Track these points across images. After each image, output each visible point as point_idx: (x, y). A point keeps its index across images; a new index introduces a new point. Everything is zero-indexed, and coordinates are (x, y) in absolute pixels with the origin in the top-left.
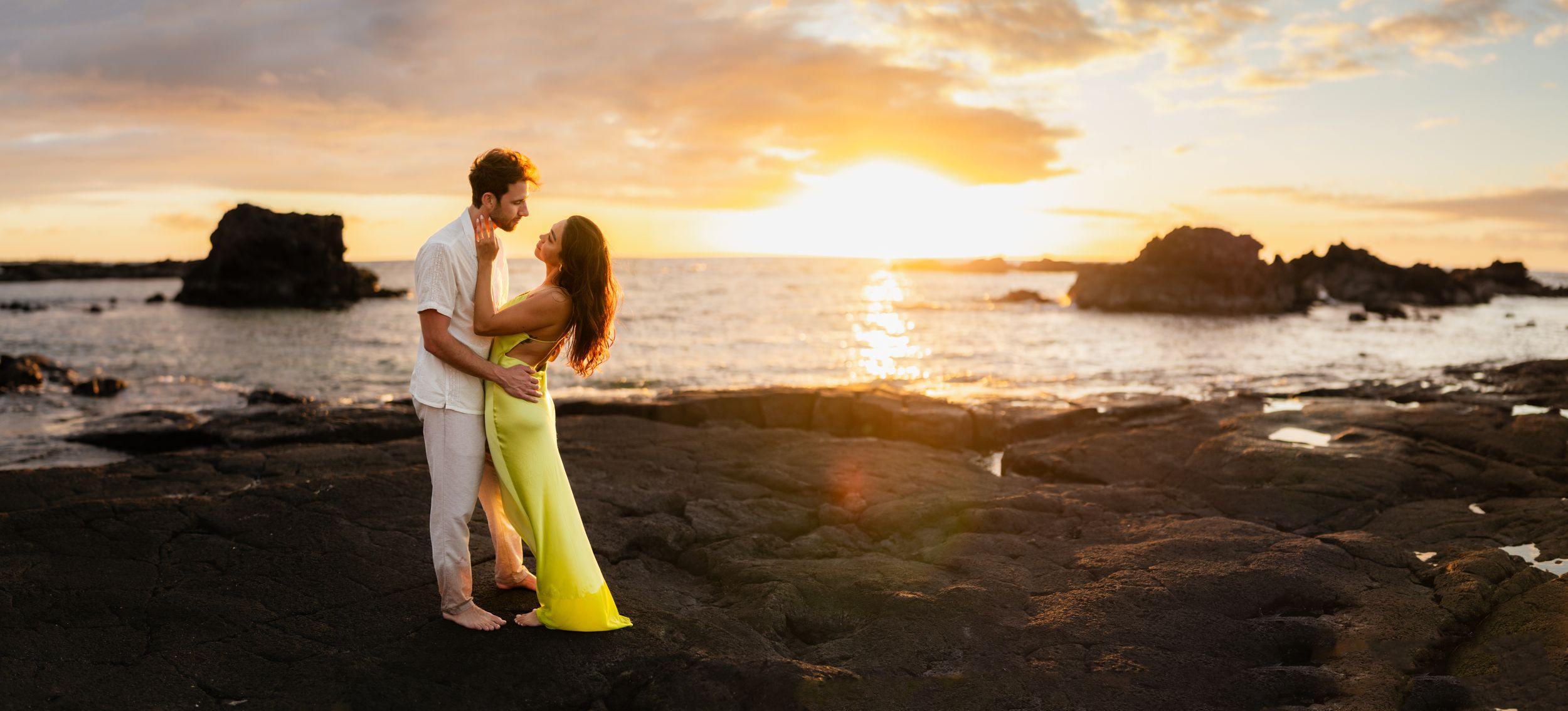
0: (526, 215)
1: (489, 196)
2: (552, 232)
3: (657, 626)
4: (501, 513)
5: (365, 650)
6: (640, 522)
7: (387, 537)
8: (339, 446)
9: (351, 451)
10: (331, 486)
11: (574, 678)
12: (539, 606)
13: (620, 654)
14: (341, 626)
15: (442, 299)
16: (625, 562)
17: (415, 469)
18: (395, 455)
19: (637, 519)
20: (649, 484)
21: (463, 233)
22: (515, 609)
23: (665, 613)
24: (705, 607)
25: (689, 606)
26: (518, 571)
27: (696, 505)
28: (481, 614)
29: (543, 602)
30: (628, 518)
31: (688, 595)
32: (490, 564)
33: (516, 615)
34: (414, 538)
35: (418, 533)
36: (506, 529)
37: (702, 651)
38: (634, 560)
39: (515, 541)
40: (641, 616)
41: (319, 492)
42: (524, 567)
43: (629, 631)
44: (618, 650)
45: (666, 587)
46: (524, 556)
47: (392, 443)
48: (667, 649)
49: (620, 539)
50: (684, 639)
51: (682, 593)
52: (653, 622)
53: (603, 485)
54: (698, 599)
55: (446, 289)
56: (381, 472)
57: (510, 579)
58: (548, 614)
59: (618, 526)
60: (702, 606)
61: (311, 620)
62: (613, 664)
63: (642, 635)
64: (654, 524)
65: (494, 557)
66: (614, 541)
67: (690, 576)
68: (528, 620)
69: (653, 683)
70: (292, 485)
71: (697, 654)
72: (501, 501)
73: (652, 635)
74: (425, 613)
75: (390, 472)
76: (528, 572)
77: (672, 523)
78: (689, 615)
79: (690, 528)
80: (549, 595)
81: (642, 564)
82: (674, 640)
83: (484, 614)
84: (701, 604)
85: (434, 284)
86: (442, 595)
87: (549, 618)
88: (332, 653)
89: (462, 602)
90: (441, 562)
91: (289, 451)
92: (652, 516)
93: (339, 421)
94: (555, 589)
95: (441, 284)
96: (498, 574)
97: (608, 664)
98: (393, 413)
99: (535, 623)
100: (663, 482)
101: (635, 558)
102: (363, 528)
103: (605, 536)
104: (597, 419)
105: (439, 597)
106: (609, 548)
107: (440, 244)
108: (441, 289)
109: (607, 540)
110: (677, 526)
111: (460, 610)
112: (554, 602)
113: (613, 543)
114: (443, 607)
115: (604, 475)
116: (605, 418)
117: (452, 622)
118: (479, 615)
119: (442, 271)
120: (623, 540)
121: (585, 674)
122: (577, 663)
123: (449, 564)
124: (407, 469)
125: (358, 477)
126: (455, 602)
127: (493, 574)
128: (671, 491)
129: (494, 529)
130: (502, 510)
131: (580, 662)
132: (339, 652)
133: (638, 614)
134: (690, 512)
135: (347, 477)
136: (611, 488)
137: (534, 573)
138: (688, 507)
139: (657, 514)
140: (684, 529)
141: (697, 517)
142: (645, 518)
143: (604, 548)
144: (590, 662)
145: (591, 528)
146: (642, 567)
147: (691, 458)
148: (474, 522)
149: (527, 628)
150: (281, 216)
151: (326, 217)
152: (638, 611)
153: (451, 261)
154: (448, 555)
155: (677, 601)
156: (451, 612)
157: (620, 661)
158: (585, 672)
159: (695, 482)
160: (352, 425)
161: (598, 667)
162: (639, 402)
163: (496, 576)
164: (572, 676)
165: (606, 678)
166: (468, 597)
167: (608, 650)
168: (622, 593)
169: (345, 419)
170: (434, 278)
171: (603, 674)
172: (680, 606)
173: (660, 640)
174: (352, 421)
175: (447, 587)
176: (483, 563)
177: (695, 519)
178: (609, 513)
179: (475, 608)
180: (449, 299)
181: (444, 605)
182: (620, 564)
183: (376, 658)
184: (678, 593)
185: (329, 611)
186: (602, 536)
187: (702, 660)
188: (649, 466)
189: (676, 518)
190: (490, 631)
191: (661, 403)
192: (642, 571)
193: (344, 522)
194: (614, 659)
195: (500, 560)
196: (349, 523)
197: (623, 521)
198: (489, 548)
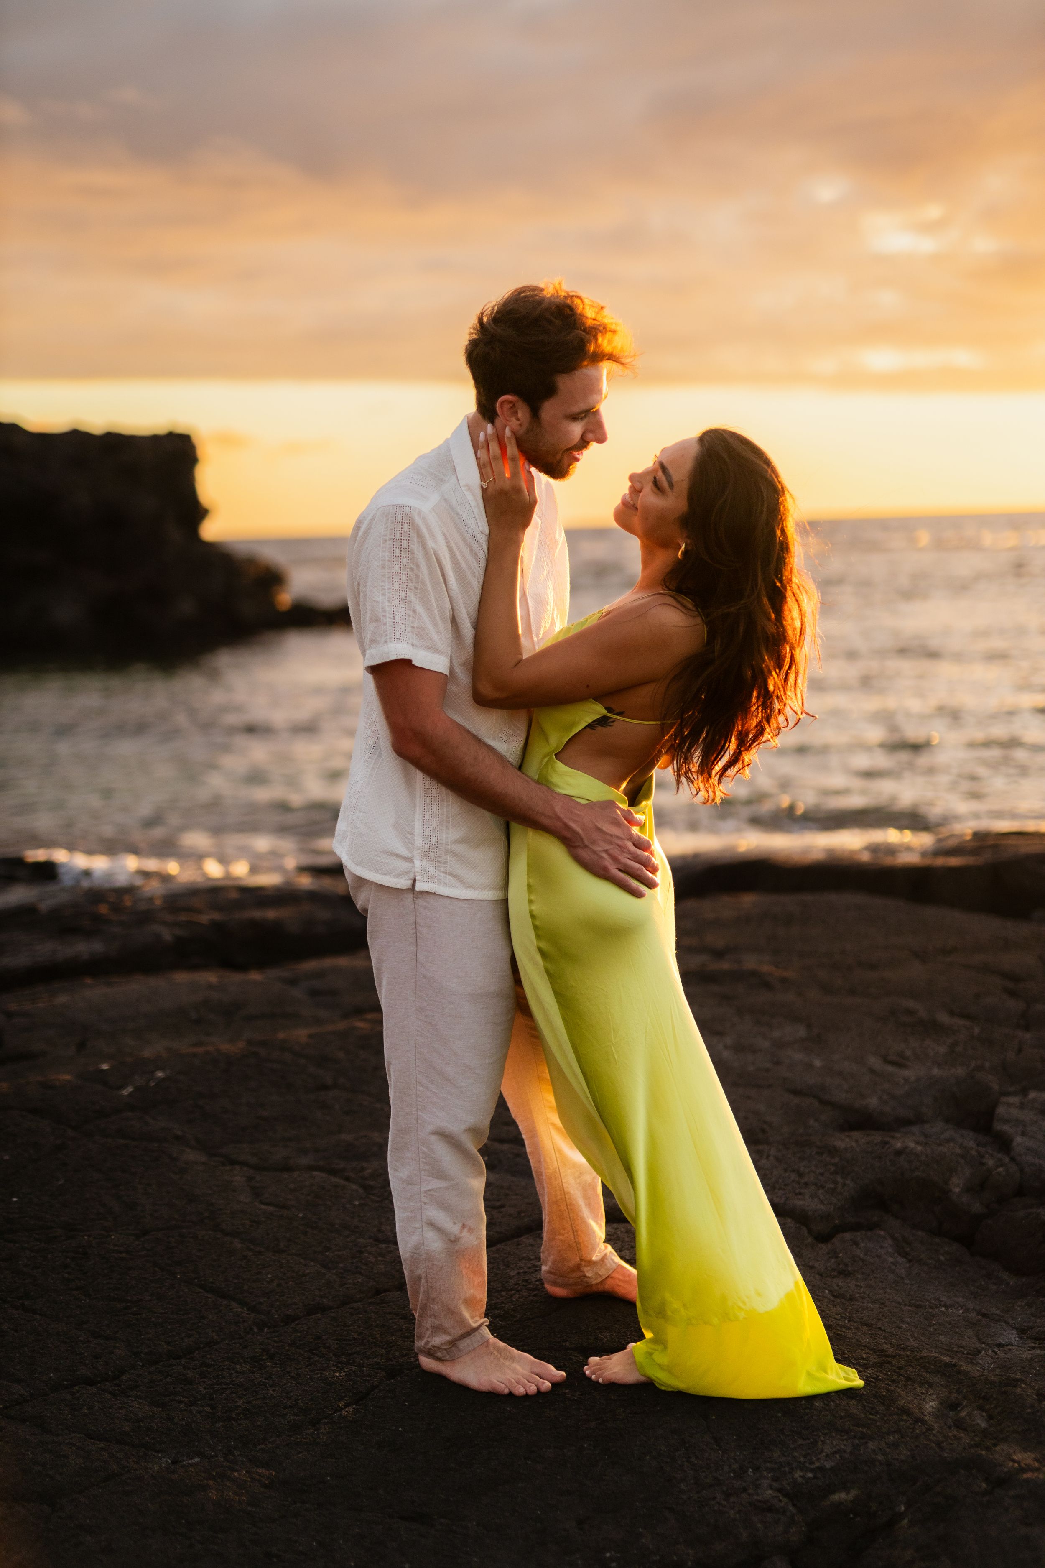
0: (601, 439)
1: (511, 402)
2: (663, 467)
3: (919, 1390)
4: (554, 1125)
5: (237, 1453)
6: (886, 1143)
7: (292, 1186)
8: (182, 977)
9: (210, 987)
10: (160, 1074)
11: (719, 1503)
12: (641, 1337)
13: (828, 1450)
14: (180, 1402)
15: (421, 633)
16: (847, 1236)
17: (360, 1024)
18: (314, 993)
19: (877, 1137)
20: (908, 1053)
21: (454, 478)
22: (585, 1344)
23: (941, 1361)
24: (1038, 1352)
25: (1000, 1346)
26: (594, 1258)
27: (1022, 1106)
28: (506, 1358)
29: (650, 1328)
30: (856, 1134)
31: (999, 1321)
32: (531, 1241)
33: (588, 1358)
34: (354, 1187)
35: (367, 1173)
36: (565, 1160)
37: (1026, 1455)
38: (869, 1233)
39: (587, 1189)
40: (881, 1365)
41: (130, 1089)
42: (610, 1248)
43: (851, 1398)
44: (824, 1442)
45: (944, 1299)
46: (608, 1222)
47: (311, 965)
48: (939, 1444)
49: (835, 1182)
50: (984, 1425)
51: (985, 1315)
52: (908, 1379)
53: (798, 1056)
54: (1022, 1331)
55: (429, 609)
56: (281, 1035)
57: (575, 1275)
58: (661, 1358)
59: (833, 1151)
60: (1034, 1348)
61: (107, 1396)
62: (810, 1475)
63: (882, 1409)
64: (919, 1148)
65: (539, 1225)
66: (823, 1187)
67: (1005, 1276)
68: (615, 1370)
69: (905, 1522)
70: (68, 1077)
71: (1014, 1461)
72: (551, 1098)
73: (906, 1411)
74: (378, 1360)
75: (301, 1034)
76: (617, 1260)
77: (961, 1146)
78: (998, 1367)
79: (1007, 1160)
80: (661, 1312)
81: (890, 1242)
82: (959, 1425)
83: (513, 1359)
84: (1030, 1344)
85: (396, 602)
86: (416, 1315)
87: (661, 1367)
88: (157, 1468)
89: (464, 1331)
90: (414, 1239)
91: (62, 999)
92: (915, 1129)
93: (183, 917)
94: (674, 1304)
95: (413, 599)
96: (549, 1264)
97: (798, 1474)
98: (313, 896)
99: (631, 1377)
100: (943, 1050)
101: (872, 1226)
102: (237, 1167)
103: (801, 1175)
104: (789, 902)
105: (411, 1319)
106: (809, 1203)
107: (403, 506)
108: (414, 611)
109: (806, 1184)
110: (974, 1153)
111: (460, 1350)
112: (672, 1333)
113: (820, 1192)
114: (419, 1344)
115: (801, 1032)
116: (808, 898)
117: (441, 1378)
118: (501, 1359)
119: (412, 570)
120: (844, 1185)
121: (744, 1495)
122: (726, 1468)
123: (434, 1244)
124: (341, 1026)
125: (226, 1047)
126: (446, 1331)
127: (538, 1263)
128: (960, 1071)
129: (539, 1161)
130: (556, 1119)
131: (735, 1466)
132: (173, 1462)
133: (874, 1359)
134: (1007, 1121)
135: (200, 1050)
136: (818, 1063)
137: (632, 1262)
138: (1001, 1110)
139: (927, 1126)
140: (991, 1163)
141: (1023, 1134)
142: (898, 1135)
143: (798, 1203)
144: (756, 1469)
145: (768, 1157)
146: (890, 1250)
147: (1012, 993)
148: (497, 1145)
149: (613, 1386)
150: (46, 440)
151: (155, 440)
152: (875, 1351)
153: (430, 544)
154: (431, 1224)
155: (970, 1332)
156: (439, 1355)
157: (828, 1466)
158: (745, 1490)
159: (1020, 1050)
160: (216, 926)
161: (775, 1479)
162: (888, 861)
163: (544, 1268)
164: (714, 1498)
165: (794, 1505)
166: (476, 1318)
167: (800, 1442)
168: (839, 1309)
169: (199, 912)
170: (396, 586)
171: (786, 1495)
172: (978, 1345)
173: (924, 1422)
174: (217, 916)
175: (428, 1298)
176: (516, 1240)
177: (1019, 1139)
178: (811, 1122)
179: (495, 1346)
180: (438, 632)
181: (421, 1338)
182: (835, 1240)
183: (260, 1471)
184: (973, 1315)
185: (153, 1369)
186: (793, 1176)
187: (1025, 1476)
188: (909, 1012)
189: (971, 1134)
190: (527, 1396)
191: (940, 861)
192: (891, 1259)
193: (191, 1156)
194: (811, 1463)
195: (554, 1232)
196: (203, 1158)
197: (843, 1142)
198: (528, 1204)
